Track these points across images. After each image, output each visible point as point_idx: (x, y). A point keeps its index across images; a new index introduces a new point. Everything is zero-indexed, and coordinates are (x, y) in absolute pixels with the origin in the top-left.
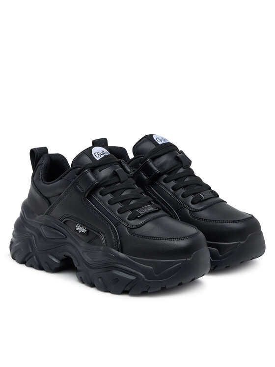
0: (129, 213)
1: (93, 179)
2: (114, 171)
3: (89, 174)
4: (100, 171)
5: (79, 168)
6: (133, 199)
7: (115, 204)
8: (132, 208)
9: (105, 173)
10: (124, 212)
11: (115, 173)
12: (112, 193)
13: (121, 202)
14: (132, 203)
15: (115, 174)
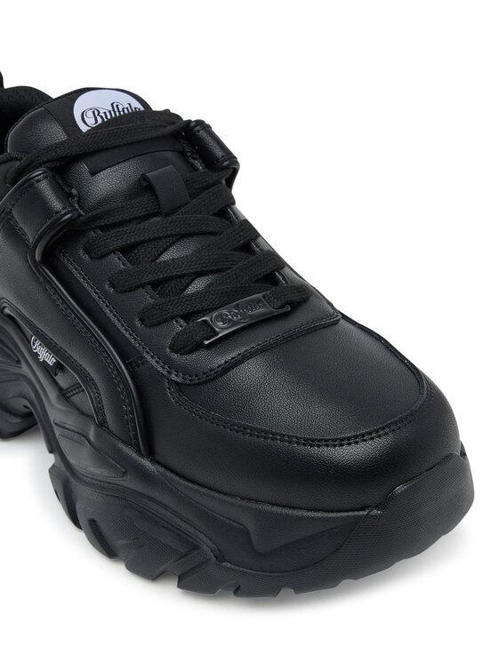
0: (178, 326)
1: (56, 204)
2: (144, 178)
3: (45, 187)
4: (94, 173)
5: (18, 163)
6: (199, 274)
7: (131, 290)
8: (189, 309)
9: (108, 182)
10: (159, 324)
11: (145, 184)
12: (126, 250)
13: (155, 285)
14: (192, 289)
15: (144, 186)
